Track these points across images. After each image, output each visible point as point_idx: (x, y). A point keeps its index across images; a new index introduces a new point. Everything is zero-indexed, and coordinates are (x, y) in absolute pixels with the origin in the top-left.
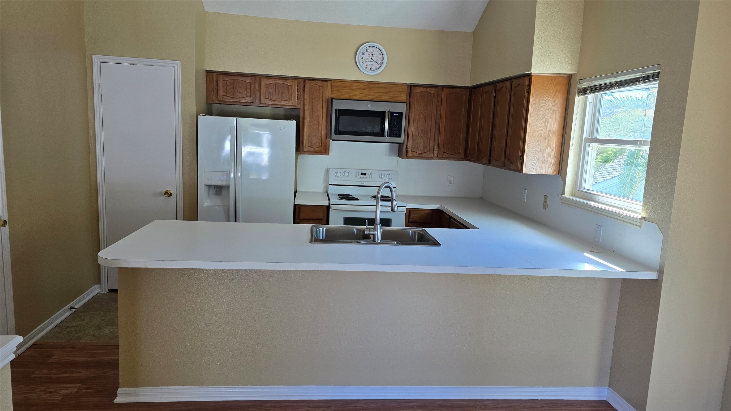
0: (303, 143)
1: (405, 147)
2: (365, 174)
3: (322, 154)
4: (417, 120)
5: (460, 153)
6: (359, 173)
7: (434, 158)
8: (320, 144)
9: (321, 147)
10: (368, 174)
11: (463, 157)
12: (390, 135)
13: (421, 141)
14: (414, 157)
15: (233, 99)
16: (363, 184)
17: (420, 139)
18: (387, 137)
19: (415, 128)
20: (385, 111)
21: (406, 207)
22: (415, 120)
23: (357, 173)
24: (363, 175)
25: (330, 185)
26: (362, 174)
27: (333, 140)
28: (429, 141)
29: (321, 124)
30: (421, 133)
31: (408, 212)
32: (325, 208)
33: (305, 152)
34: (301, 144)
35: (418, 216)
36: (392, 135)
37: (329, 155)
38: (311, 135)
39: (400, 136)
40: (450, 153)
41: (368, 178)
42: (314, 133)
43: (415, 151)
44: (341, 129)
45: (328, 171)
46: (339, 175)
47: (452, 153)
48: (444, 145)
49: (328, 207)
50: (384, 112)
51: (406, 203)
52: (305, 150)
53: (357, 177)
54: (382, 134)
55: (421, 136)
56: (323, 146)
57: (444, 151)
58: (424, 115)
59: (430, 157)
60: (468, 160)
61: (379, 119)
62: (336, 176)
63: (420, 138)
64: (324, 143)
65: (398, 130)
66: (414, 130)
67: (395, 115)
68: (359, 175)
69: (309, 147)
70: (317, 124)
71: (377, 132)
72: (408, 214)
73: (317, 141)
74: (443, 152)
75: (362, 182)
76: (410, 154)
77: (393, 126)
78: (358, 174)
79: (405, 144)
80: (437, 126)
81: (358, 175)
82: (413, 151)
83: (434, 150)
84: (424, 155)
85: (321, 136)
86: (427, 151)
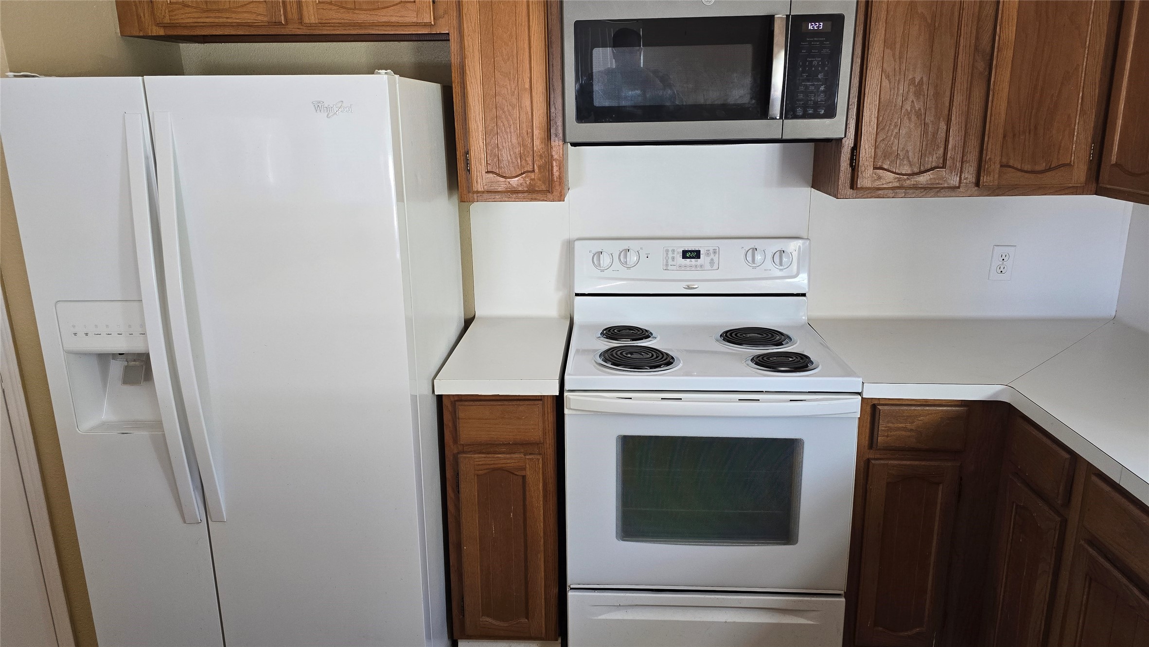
0: (467, 162)
1: (849, 156)
2: (696, 254)
3: (539, 196)
4: (898, 46)
5: (1069, 165)
6: (673, 251)
7: (961, 189)
8: (530, 163)
9: (534, 171)
10: (708, 254)
11: (1083, 178)
12: (790, 111)
13: (912, 126)
14: (885, 188)
15: (205, 15)
16: (689, 288)
17: (910, 119)
18: (781, 117)
19: (888, 77)
20: (774, 16)
21: (859, 394)
22: (888, 44)
23: (667, 251)
24: (690, 258)
25: (577, 295)
26: (685, 254)
27: (574, 145)
28: (943, 126)
29: (527, 86)
30: (911, 97)
31: (868, 409)
32: (550, 408)
33: (478, 192)
34: (461, 165)
35: (909, 426)
36: (800, 112)
37: (561, 198)
38: (492, 130)
39: (830, 113)
40: (1027, 167)
41: (707, 266)
42: (506, 123)
43: (885, 167)
44: (600, 101)
45: (569, 247)
46: (605, 260)
47: (1038, 168)
48: (1004, 137)
49: (559, 401)
50: (769, 20)
51: (860, 380)
52: (479, 186)
53: (667, 265)
54: (761, 109)
55: (913, 106)
56: (539, 167)
57: (1004, 160)
58: (929, 21)
59: (948, 188)
60: (1100, 191)
61: (746, 52)
62: (598, 265)
63: (908, 114)
64: (541, 157)
65: (822, 88)
66: (884, 84)
67: (810, 27)
68: (673, 258)
69: (491, 175)
70: (513, 87)
71: (739, 102)
72: (868, 418)
73: (517, 151)
74: (1001, 166)
75: (685, 284)
76: (866, 178)
77: (803, 72)
78: (670, 255)
79: (849, 143)
80: (981, 65)
81: (670, 261)
82: (881, 168)
83: (965, 158)
84: (923, 179)
85: (530, 130)
86: (934, 164)
